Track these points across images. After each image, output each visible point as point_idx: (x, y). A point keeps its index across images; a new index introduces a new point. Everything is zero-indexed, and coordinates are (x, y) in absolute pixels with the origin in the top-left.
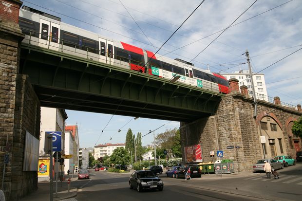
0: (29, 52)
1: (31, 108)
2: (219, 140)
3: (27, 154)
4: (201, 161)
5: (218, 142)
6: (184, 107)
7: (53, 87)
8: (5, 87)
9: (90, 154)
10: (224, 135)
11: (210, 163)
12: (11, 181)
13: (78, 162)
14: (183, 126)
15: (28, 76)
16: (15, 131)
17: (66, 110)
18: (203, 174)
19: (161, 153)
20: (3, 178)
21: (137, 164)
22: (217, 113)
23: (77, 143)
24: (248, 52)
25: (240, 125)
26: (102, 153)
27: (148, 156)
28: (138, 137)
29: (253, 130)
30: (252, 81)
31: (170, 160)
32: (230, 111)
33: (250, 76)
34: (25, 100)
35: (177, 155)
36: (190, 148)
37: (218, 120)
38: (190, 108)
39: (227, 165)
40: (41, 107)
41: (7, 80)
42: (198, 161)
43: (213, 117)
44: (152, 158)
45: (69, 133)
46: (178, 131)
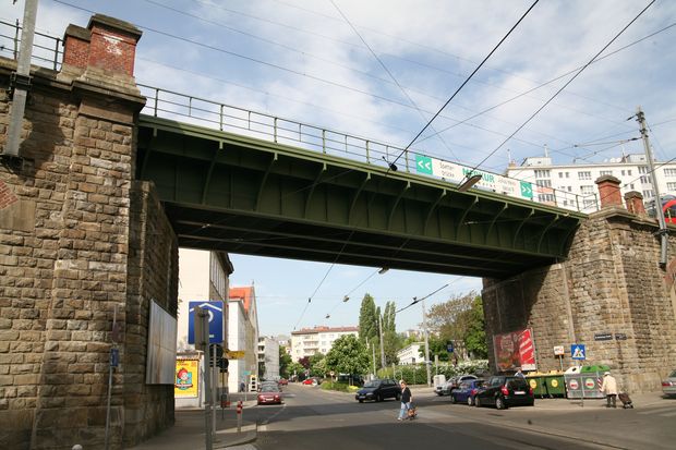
0: (155, 134)
1: (160, 251)
2: (575, 319)
3: (152, 348)
4: (533, 367)
5: (572, 324)
6: (491, 245)
7: (204, 206)
8: (109, 209)
9: (281, 350)
10: (586, 308)
11: (554, 373)
12: (124, 404)
13: (256, 367)
14: (490, 289)
15: (152, 184)
16: (129, 300)
17: (230, 255)
18: (539, 397)
19: (441, 349)
20: (110, 397)
21: (385, 373)
22: (570, 256)
23: (255, 326)
24: (641, 113)
25: (625, 284)
26: (307, 347)
27: (411, 356)
28: (387, 311)
29: (659, 296)
30: (653, 180)
31: (460, 364)
32: (601, 252)
33: (648, 169)
34: (147, 235)
35: (477, 354)
36: (505, 338)
37: (571, 273)
38: (504, 247)
39: (594, 379)
40: (180, 250)
41: (113, 195)
42: (525, 367)
43: (559, 266)
44: (420, 360)
45: (237, 304)
46: (478, 299)
